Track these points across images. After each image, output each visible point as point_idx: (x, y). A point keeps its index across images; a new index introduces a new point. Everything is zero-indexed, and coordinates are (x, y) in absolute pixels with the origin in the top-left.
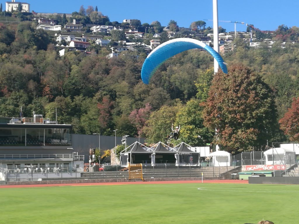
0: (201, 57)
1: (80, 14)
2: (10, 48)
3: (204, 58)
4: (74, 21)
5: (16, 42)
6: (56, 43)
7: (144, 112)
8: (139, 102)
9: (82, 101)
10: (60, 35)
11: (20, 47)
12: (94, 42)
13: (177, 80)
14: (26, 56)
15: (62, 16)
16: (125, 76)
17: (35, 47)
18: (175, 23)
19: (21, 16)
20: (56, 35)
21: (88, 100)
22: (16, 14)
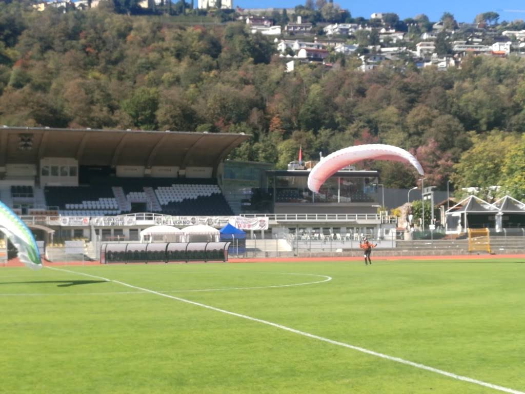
0: (503, 67)
1: (307, 9)
2: (217, 62)
3: (508, 68)
4: (299, 19)
5: (226, 52)
6: (279, 52)
7: (426, 152)
8: (416, 137)
9: (329, 138)
10: (282, 41)
11: (231, 59)
12: (333, 49)
13: (470, 103)
14: (241, 73)
15: (281, 12)
16: (392, 99)
17: (251, 59)
18: (451, 17)
19: (220, 14)
20: (276, 40)
21: (339, 136)
22: (213, 12)
